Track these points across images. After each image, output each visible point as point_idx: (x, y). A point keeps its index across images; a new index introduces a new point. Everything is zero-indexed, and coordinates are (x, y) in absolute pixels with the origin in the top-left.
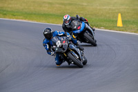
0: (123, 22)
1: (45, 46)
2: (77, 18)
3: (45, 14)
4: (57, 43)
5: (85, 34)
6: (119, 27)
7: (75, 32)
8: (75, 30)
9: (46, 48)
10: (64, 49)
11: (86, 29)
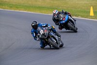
0: (94, 12)
1: (32, 34)
2: (63, 12)
3: (39, 7)
4: (40, 32)
5: (69, 24)
6: (91, 16)
7: (62, 22)
8: (61, 21)
9: (33, 36)
10: (45, 36)
11: (69, 20)
